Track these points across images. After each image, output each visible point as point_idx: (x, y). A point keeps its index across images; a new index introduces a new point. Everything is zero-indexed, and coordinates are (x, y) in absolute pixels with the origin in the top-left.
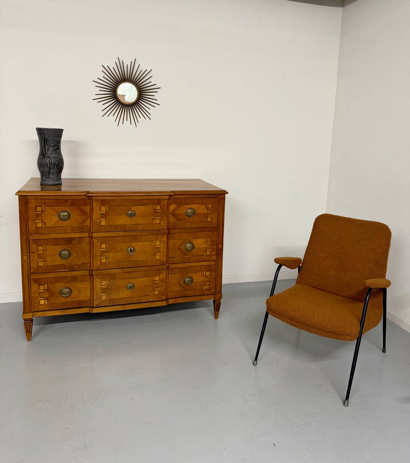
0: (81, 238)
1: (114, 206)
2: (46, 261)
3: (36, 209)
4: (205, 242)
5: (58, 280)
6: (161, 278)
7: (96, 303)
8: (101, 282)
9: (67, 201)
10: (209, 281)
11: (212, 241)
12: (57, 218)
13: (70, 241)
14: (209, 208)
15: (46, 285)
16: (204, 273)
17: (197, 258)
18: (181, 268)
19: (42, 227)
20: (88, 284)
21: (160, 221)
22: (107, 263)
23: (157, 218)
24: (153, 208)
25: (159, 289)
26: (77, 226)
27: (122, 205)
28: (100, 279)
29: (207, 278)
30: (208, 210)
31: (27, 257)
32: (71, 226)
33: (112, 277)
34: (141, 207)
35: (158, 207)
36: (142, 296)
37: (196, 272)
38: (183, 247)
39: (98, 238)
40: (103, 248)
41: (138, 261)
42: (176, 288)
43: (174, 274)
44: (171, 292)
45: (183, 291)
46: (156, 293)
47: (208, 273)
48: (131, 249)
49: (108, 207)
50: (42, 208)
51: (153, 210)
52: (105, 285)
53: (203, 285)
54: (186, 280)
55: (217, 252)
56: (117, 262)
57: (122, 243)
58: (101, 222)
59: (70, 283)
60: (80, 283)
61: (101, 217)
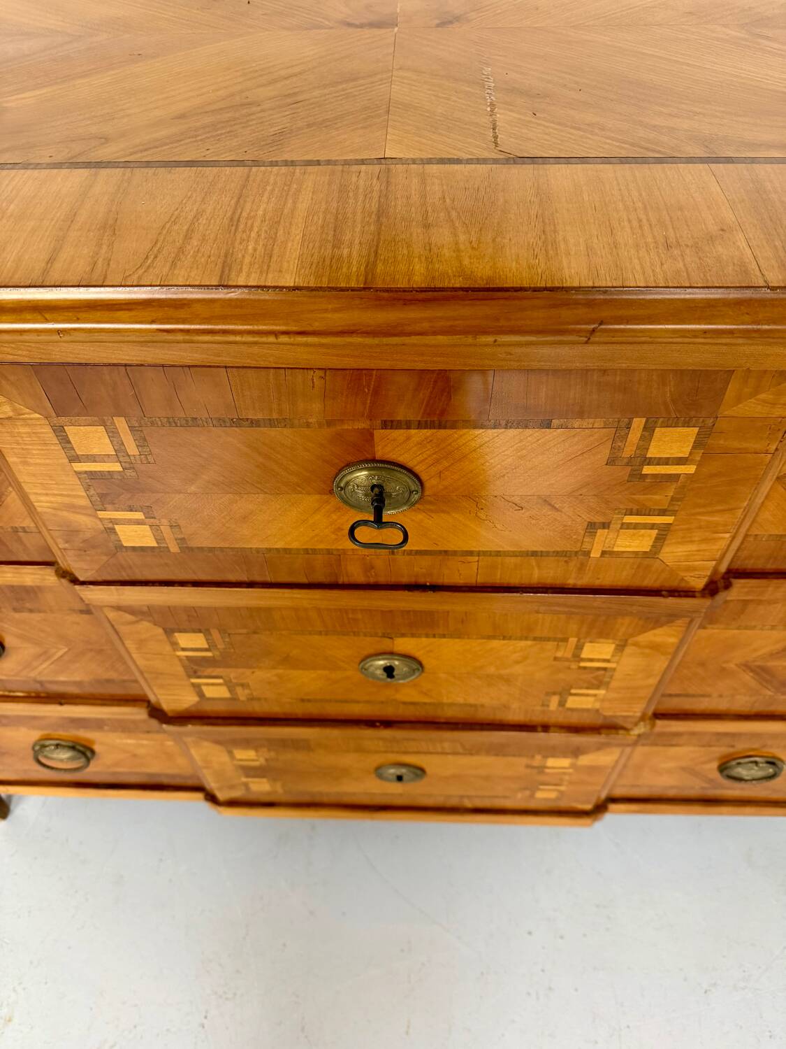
6: (584, 763)
8: (230, 752)
18: (725, 734)
21: (660, 538)
22: (244, 699)
23: (632, 519)
25: (561, 788)
35: (672, 443)
42: (664, 780)
44: (634, 786)
46: (546, 794)
49: (134, 428)
57: (321, 633)
61: (104, 500)
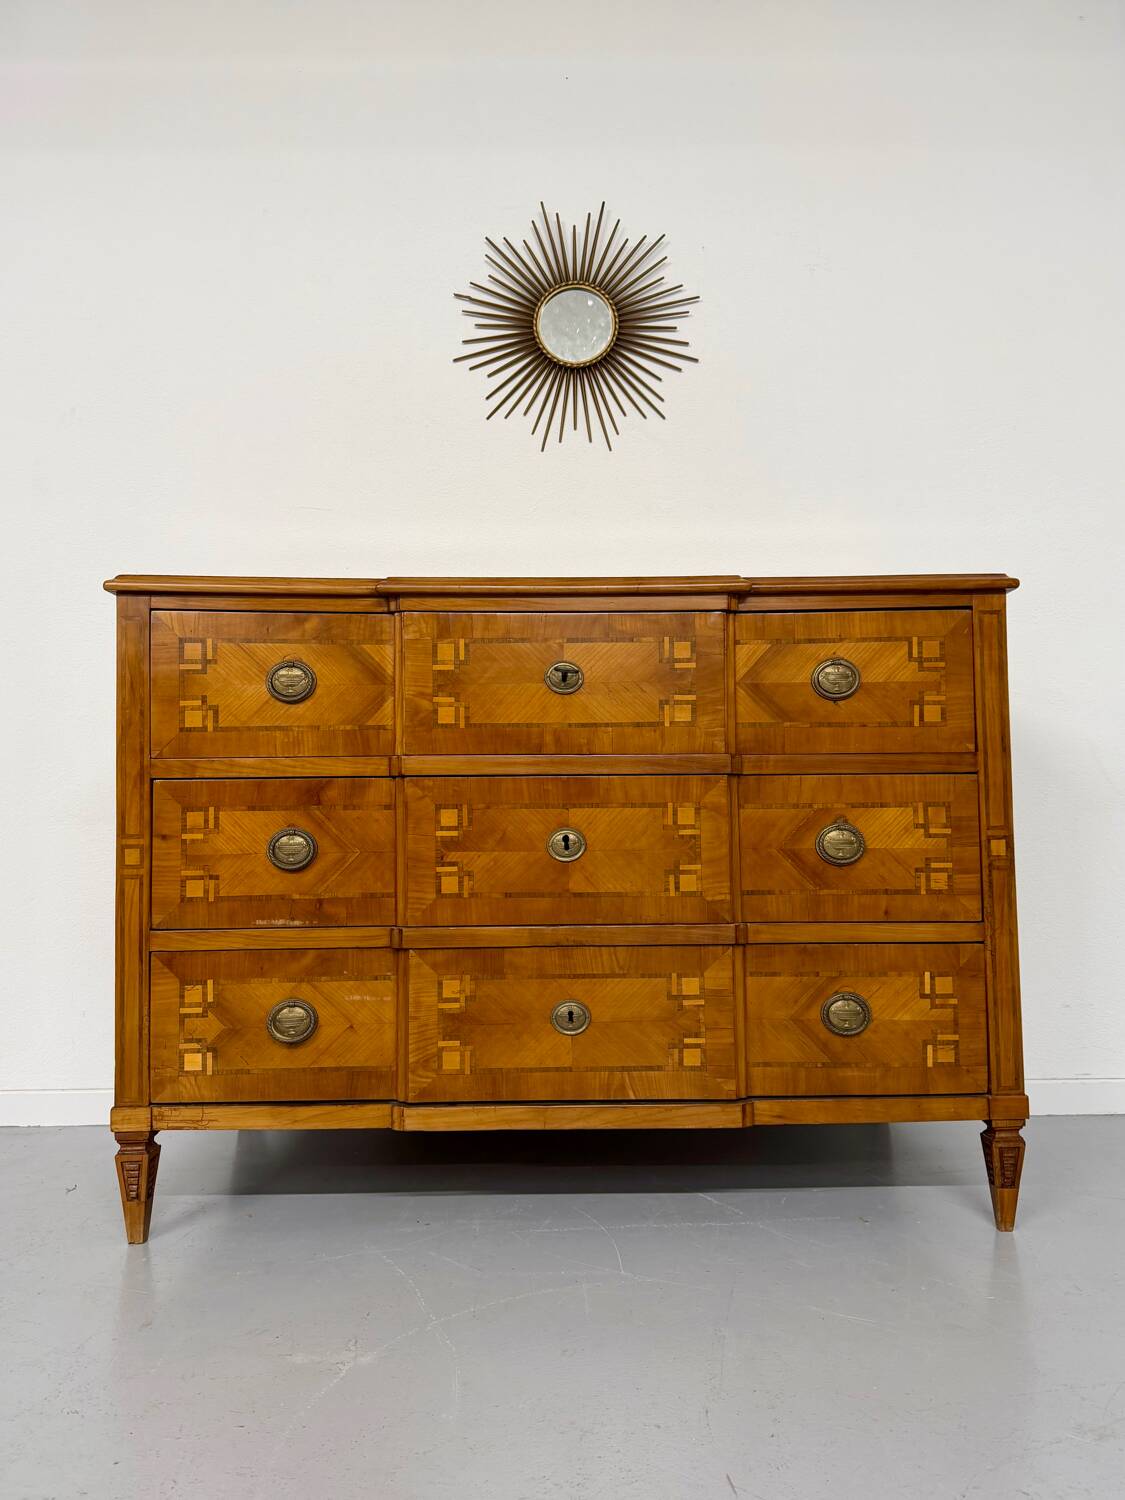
0: (358, 782)
1: (491, 641)
2: (217, 878)
3: (181, 649)
4: (917, 826)
5: (262, 962)
6: (710, 985)
7: (419, 1081)
8: (440, 984)
9: (305, 620)
10: (956, 1026)
11: (954, 824)
12: (264, 689)
13: (311, 793)
14: (929, 660)
15: (210, 983)
16: (922, 983)
17: (884, 901)
18: (803, 948)
19: (204, 728)
20: (386, 987)
21: (694, 711)
22: (466, 895)
23: (678, 697)
24: (661, 654)
25: (701, 1041)
26: (342, 728)
27: (525, 636)
28: (434, 966)
29: (942, 1006)
30: (921, 668)
31: (141, 852)
32: (318, 728)
33: (487, 961)
34: (604, 647)
35: (683, 650)
36: (623, 1069)
37: (885, 974)
38: (808, 844)
39: (428, 782)
40: (449, 829)
41: (597, 896)
42: (788, 1048)
43: (774, 974)
44: (766, 1064)
45: (823, 1064)
46: (692, 1058)
47: (945, 985)
48: (566, 839)
49: (466, 645)
50: (204, 647)
51: (661, 661)
52: (456, 1000)
53: (925, 1044)
54: (833, 1008)
55: (985, 878)
56: (507, 895)
57: (527, 807)
58: (436, 712)
59: (308, 981)
60: (351, 983)
61: (439, 689)
